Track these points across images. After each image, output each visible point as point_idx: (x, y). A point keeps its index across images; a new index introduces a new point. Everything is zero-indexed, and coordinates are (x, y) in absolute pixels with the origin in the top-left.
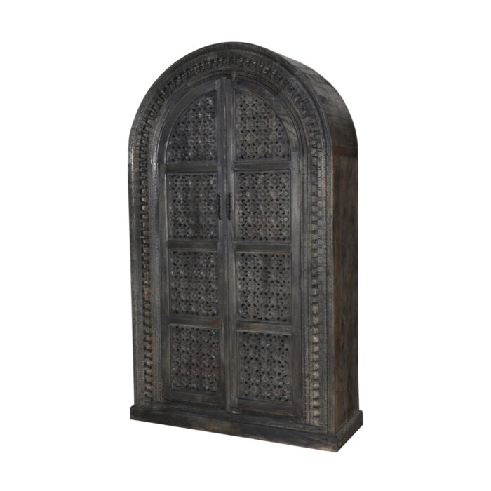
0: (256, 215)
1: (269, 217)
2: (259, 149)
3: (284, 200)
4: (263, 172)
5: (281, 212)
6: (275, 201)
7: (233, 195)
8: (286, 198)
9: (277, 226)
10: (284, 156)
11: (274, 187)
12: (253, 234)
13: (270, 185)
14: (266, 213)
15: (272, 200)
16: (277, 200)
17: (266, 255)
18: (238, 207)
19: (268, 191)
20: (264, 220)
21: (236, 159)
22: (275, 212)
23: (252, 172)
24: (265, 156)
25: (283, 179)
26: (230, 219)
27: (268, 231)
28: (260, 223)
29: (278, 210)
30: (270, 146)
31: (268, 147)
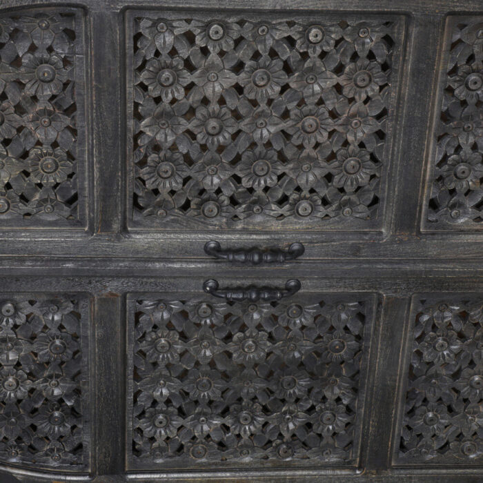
0: (289, 154)
1: (301, 103)
2: (39, 135)
3: (238, 42)
4: (131, 123)
5: (286, 53)
6: (242, 78)
7: (211, 239)
8: (236, 30)
9: (339, 70)
10: (71, 35)
11: (188, 78)
12: (361, 165)
13: (180, 94)
14: (285, 115)
15: (239, 89)
16: (238, 68)
17: (445, 117)
18: (259, 219)
19: (205, 101)
20: (309, 121)
21: (80, 223)
22: (285, 79)
23: (132, 161)
24: (70, 111)
25: (158, 43)
26: (301, 251)
27: (354, 108)
28: (323, 137)
29: (277, 65)
30: (30, 91)
31: (34, 99)
